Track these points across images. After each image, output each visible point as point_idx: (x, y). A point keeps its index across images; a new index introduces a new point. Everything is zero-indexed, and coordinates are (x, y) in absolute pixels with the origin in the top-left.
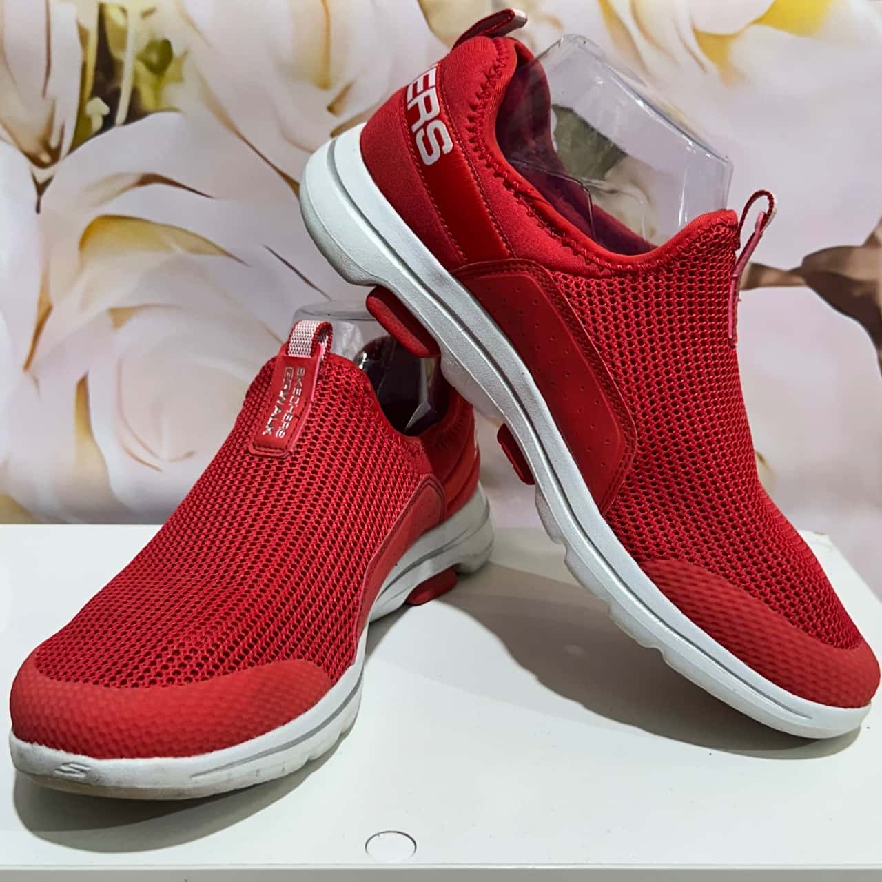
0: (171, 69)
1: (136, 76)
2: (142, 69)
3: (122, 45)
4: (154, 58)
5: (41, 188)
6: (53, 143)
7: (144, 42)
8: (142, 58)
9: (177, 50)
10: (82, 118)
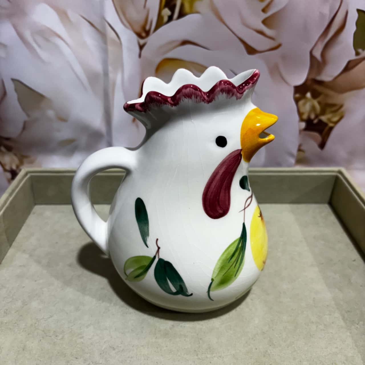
5: (141, 47)
6: (147, 28)
10: (160, 17)
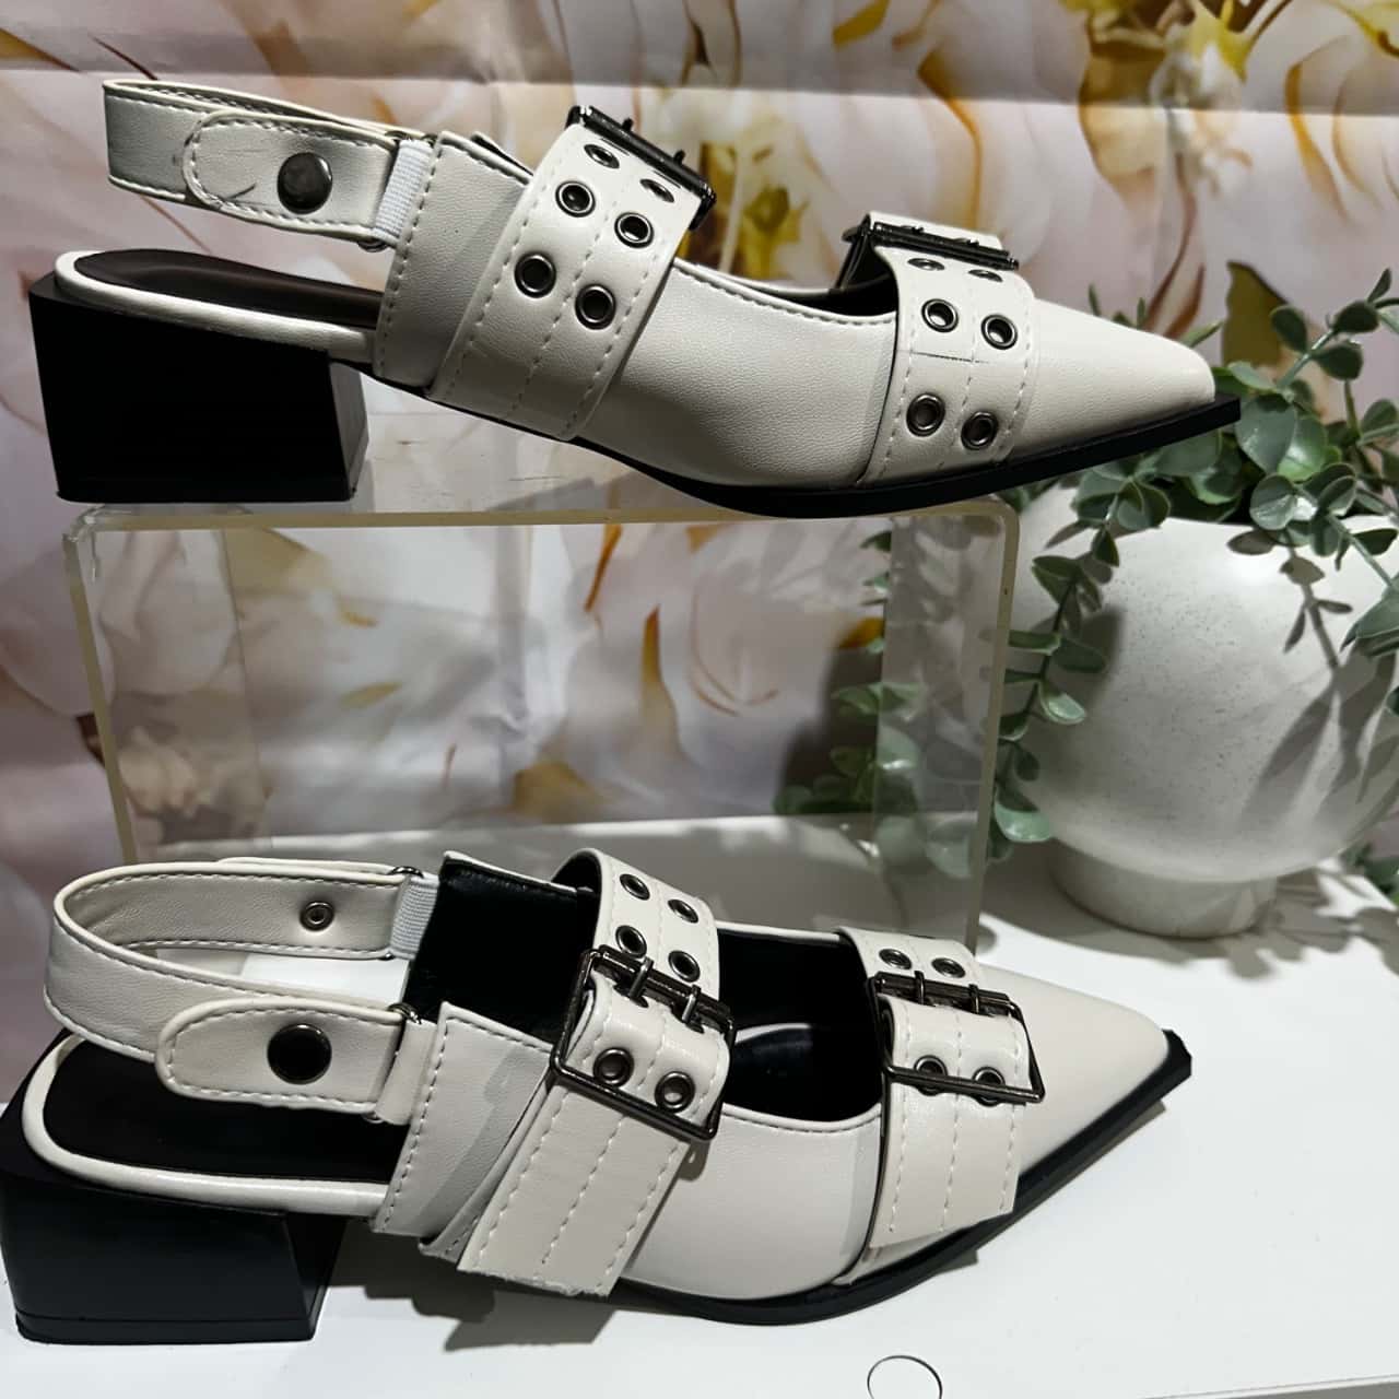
0: (786, 226)
1: (742, 236)
2: (750, 227)
3: (728, 197)
4: (766, 211)
7: (755, 191)
8: (752, 212)
9: (795, 201)
